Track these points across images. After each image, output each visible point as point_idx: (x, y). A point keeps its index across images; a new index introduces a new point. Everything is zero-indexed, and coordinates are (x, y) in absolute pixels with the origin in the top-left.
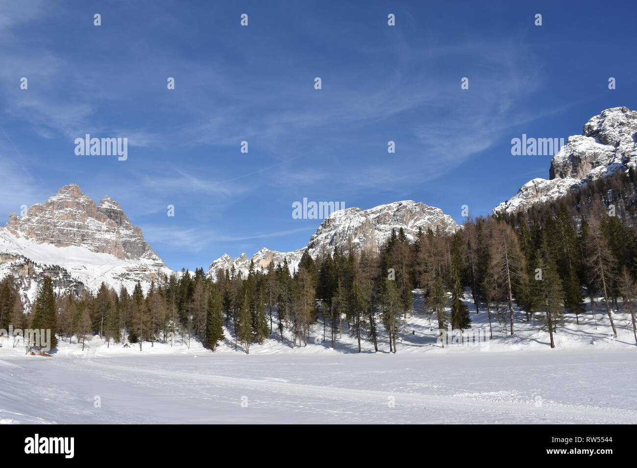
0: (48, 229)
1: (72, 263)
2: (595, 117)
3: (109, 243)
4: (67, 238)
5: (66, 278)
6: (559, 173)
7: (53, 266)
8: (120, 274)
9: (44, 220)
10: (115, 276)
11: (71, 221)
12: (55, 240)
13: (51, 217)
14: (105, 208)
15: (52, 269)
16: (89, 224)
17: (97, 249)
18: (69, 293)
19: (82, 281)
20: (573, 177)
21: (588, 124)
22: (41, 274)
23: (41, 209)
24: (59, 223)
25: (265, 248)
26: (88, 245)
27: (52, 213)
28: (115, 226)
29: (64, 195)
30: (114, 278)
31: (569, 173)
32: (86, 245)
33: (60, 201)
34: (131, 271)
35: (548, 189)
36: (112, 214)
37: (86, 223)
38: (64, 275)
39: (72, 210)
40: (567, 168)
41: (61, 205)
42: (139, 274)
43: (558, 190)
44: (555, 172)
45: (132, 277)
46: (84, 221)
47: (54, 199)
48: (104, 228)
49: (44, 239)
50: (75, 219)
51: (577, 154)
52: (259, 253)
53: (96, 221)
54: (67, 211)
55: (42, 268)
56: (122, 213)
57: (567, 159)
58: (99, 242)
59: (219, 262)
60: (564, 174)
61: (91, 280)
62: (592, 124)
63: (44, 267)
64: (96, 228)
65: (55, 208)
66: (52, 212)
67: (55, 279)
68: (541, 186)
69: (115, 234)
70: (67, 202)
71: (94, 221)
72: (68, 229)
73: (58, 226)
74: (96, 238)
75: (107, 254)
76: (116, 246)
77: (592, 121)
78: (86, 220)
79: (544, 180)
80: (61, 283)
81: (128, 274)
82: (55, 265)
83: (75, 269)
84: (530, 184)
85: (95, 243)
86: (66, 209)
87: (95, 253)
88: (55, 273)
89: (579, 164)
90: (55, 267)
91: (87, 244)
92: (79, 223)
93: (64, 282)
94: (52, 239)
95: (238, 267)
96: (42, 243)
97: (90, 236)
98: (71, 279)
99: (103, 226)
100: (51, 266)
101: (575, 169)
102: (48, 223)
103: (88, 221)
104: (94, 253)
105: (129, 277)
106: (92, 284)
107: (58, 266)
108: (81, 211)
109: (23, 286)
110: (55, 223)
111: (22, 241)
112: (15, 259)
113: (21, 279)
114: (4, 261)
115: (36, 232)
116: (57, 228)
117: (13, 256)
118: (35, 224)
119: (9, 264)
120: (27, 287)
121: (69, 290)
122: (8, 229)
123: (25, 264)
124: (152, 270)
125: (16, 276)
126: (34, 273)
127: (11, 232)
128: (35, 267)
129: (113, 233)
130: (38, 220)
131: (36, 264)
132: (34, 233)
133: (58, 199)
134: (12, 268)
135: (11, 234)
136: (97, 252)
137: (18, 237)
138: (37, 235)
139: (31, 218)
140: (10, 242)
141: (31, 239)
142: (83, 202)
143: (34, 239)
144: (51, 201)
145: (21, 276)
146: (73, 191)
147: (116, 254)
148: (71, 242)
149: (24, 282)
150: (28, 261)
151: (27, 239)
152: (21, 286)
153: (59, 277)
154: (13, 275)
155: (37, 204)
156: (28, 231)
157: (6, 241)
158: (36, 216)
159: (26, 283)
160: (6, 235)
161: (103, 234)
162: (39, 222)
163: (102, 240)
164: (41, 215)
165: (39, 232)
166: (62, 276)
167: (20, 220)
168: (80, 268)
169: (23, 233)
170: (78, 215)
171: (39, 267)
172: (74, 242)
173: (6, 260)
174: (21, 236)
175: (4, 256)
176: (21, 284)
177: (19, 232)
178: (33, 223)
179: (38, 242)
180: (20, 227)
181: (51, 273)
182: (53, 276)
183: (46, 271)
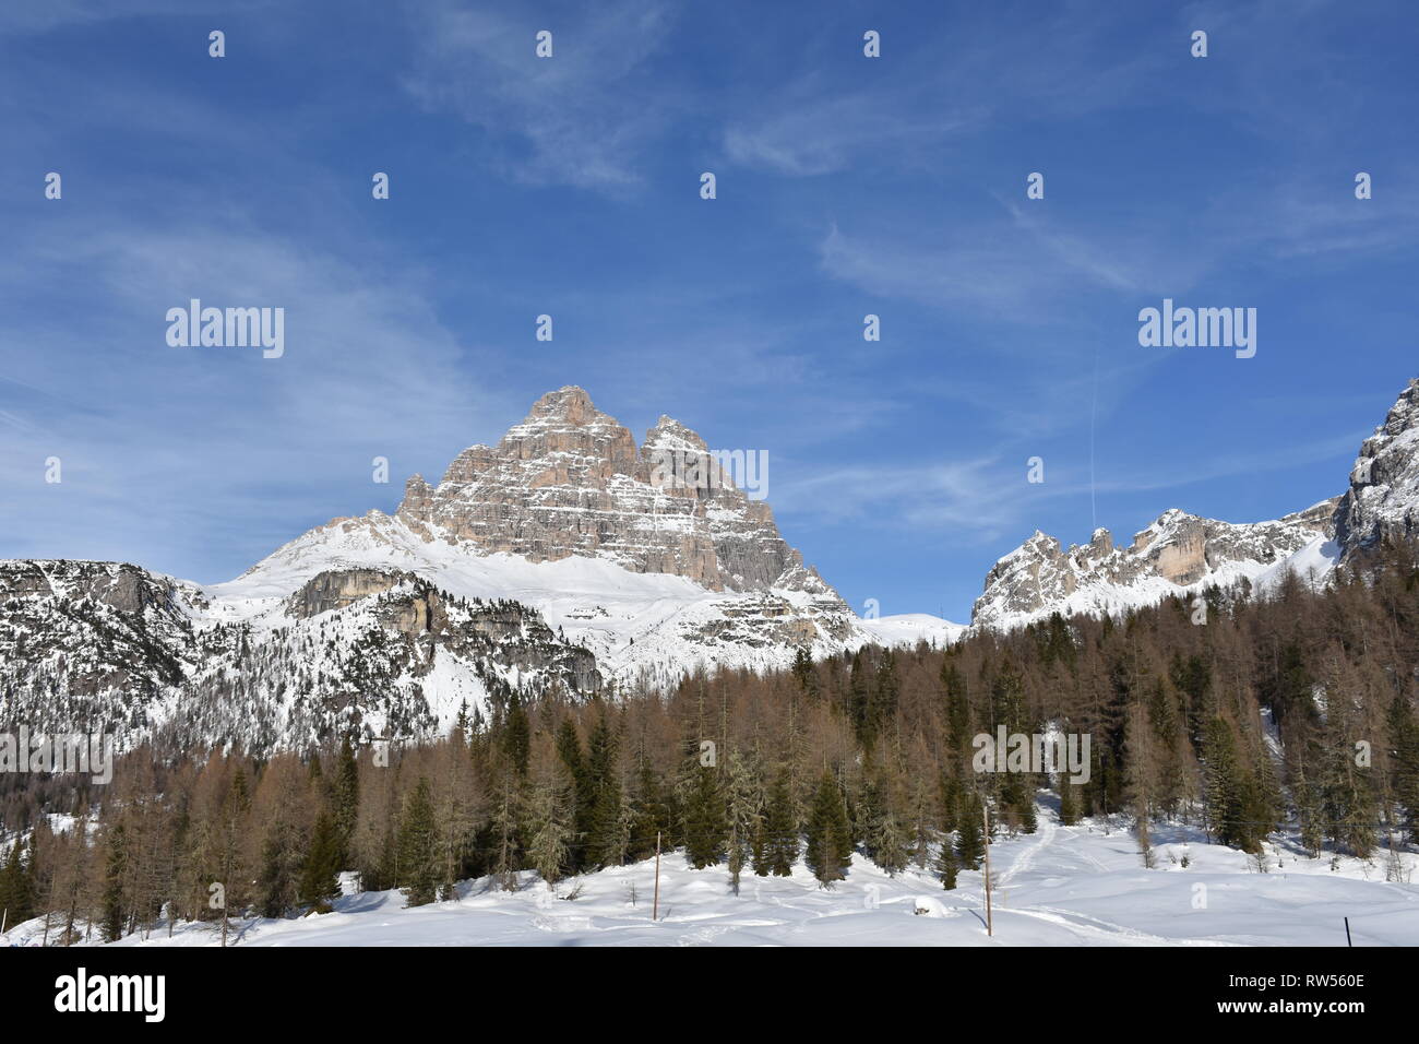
0: (506, 512)
1: (568, 600)
3: (676, 543)
4: (558, 536)
5: (540, 638)
7: (501, 602)
8: (704, 623)
9: (493, 489)
10: (689, 631)
11: (567, 488)
12: (527, 543)
13: (514, 479)
15: (497, 612)
16: (618, 494)
17: (642, 563)
18: (549, 685)
19: (592, 650)
22: (466, 626)
23: (487, 460)
24: (536, 496)
25: (1173, 511)
26: (618, 552)
27: (514, 468)
28: (690, 496)
29: (546, 418)
30: (687, 637)
32: (612, 554)
33: (536, 436)
34: (737, 614)
37: (608, 491)
38: (534, 630)
39: (567, 455)
41: (539, 447)
42: (762, 622)
45: (743, 633)
46: (603, 486)
47: (522, 431)
48: (661, 500)
49: (497, 543)
50: (578, 482)
52: (1155, 527)
53: (637, 484)
54: (555, 459)
55: (470, 610)
58: (647, 543)
59: (1017, 559)
61: (619, 646)
63: (474, 606)
64: (638, 504)
65: (523, 455)
66: (516, 466)
67: (507, 642)
69: (692, 516)
70: (554, 437)
71: (632, 485)
72: (560, 509)
73: (534, 503)
74: (638, 532)
75: (672, 576)
76: (696, 553)
78: (610, 483)
80: (526, 652)
81: (729, 624)
82: (506, 600)
83: (577, 617)
85: (636, 546)
86: (551, 453)
87: (637, 575)
88: (507, 623)
90: (505, 606)
91: (614, 549)
92: (589, 490)
93: (534, 649)
94: (518, 540)
95: (1087, 574)
96: (492, 552)
97: (621, 526)
98: (555, 642)
99: (656, 497)
100: (496, 603)
102: (506, 497)
103: (615, 484)
104: (635, 574)
105: (732, 633)
106: (623, 656)
107: (517, 603)
108: (593, 458)
109: (412, 664)
110: (525, 495)
111: (439, 550)
112: (389, 584)
113: (407, 643)
114: (362, 592)
115: (475, 523)
116: (531, 508)
117: (383, 573)
118: (471, 502)
119: (373, 601)
120: (423, 667)
121: (550, 674)
122: (404, 519)
123: (417, 598)
124: (803, 611)
125: (392, 635)
126: (446, 624)
127: (410, 528)
128: (448, 609)
129: (685, 516)
130: (480, 489)
131: (452, 598)
132: (471, 526)
133: (531, 432)
134: (380, 610)
135: (411, 533)
136: (644, 572)
137: (429, 539)
138: (478, 531)
139: (461, 486)
140: (407, 554)
141: (461, 543)
142: (598, 434)
143: (469, 542)
144: (514, 437)
145: (406, 634)
146: (571, 405)
147: (700, 575)
148: (569, 546)
149: (413, 650)
150: (426, 590)
151: (453, 542)
152: (406, 664)
153: (520, 635)
154: (383, 631)
155: (474, 448)
156: (454, 522)
157: (396, 551)
158: (474, 478)
159: (421, 655)
160: (397, 537)
161: (658, 519)
162: (481, 495)
163: (656, 537)
164: (486, 475)
165: (484, 524)
166: (528, 633)
167: (432, 494)
168: (590, 613)
169: (442, 529)
170: (586, 468)
171: (461, 606)
172: (577, 546)
173: (367, 588)
174: (436, 535)
175: (360, 577)
176: (405, 657)
177: (430, 525)
178: (467, 500)
179: (480, 551)
180: (434, 510)
181: (495, 622)
182: (501, 633)
183: (482, 618)
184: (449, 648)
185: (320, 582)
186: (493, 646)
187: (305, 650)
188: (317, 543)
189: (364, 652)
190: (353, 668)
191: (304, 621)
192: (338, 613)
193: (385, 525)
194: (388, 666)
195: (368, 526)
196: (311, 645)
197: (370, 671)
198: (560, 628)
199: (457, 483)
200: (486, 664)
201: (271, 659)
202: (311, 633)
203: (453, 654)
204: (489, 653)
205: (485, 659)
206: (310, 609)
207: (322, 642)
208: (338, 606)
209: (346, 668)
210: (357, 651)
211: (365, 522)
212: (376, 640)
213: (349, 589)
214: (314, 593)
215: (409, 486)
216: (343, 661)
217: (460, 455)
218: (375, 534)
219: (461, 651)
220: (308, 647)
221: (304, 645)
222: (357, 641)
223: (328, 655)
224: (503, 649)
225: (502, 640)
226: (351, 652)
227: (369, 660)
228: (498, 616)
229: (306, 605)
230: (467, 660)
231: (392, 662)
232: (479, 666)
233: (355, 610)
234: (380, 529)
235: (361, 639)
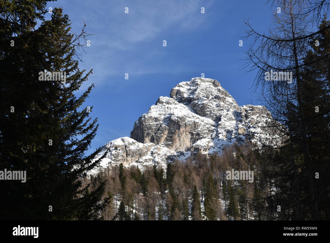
2: (184, 83)
6: (150, 138)
20: (167, 146)
21: (177, 88)
31: (163, 139)
35: (140, 154)
40: (160, 134)
43: (151, 157)
44: (145, 135)
51: (176, 118)
57: (161, 122)
60: (157, 140)
62: (182, 89)
68: (132, 148)
77: (181, 86)
79: (135, 141)
84: (118, 142)
89: (177, 131)
101: (171, 137)
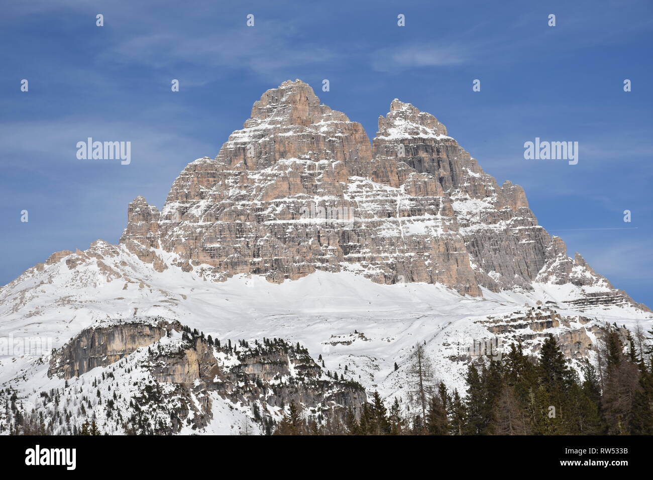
0: (241, 230)
1: (322, 326)
3: (426, 248)
4: (298, 252)
5: (308, 375)
7: (267, 342)
9: (224, 206)
10: (454, 352)
11: (302, 198)
12: (266, 262)
13: (244, 192)
14: (397, 141)
15: (264, 353)
16: (357, 199)
17: (390, 273)
18: (324, 422)
19: (356, 379)
22: (235, 369)
23: (211, 175)
24: (270, 210)
26: (364, 263)
27: (242, 180)
28: (435, 193)
29: (268, 119)
30: (453, 358)
32: (357, 266)
33: (260, 141)
34: (503, 329)
36: (423, 154)
37: (347, 197)
39: (298, 162)
41: (266, 153)
42: (530, 337)
46: (340, 191)
47: (245, 136)
48: (404, 202)
49: (234, 265)
50: (313, 190)
53: (376, 186)
54: (286, 167)
55: (237, 353)
56: (451, 148)
58: (394, 251)
61: (384, 373)
63: (242, 350)
64: (379, 208)
65: (249, 164)
66: (244, 178)
67: (277, 382)
69: (439, 216)
70: (282, 141)
71: (371, 187)
72: (297, 221)
73: (268, 218)
74: (383, 239)
75: (424, 284)
76: (447, 256)
78: (346, 187)
80: (297, 391)
82: (271, 339)
83: (335, 344)
85: (383, 255)
86: (281, 161)
87: (386, 287)
88: (275, 363)
90: (271, 345)
91: (359, 260)
92: (326, 198)
93: (305, 387)
94: (256, 260)
96: (230, 276)
97: (365, 234)
98: (324, 378)
99: (398, 198)
100: (262, 342)
102: (239, 214)
103: (353, 187)
104: (384, 286)
106: (389, 383)
107: (282, 341)
108: (326, 162)
109: (191, 415)
110: (258, 210)
111: (173, 277)
112: (157, 336)
113: (183, 395)
114: (130, 346)
115: (208, 246)
116: (266, 223)
117: (150, 326)
118: (201, 223)
119: (142, 353)
120: (202, 417)
121: (323, 411)
122: (132, 248)
123: (187, 348)
124: (573, 320)
125: (168, 388)
126: (217, 371)
127: (139, 257)
128: (216, 354)
129: (433, 217)
130: (209, 207)
131: (218, 343)
132: (204, 250)
133: (254, 137)
134: (151, 364)
135: (141, 263)
136: (394, 282)
137: (161, 267)
138: (212, 254)
139: (188, 205)
140: (142, 287)
141: (196, 268)
142: (328, 133)
143: (205, 266)
144: (236, 144)
145: (182, 385)
146: (294, 102)
147: (454, 282)
148: (311, 261)
149: (190, 401)
150: (193, 338)
151: (187, 269)
152: (185, 416)
153: (289, 374)
154: (158, 384)
155: (197, 162)
156: (185, 246)
157: (129, 284)
158: (202, 196)
159: (197, 404)
160: (127, 268)
161: (403, 222)
162: (212, 214)
163: (403, 243)
164: (213, 191)
165: (218, 245)
166: (297, 371)
167: (157, 217)
168: (348, 339)
169: (173, 255)
170: (320, 174)
171: (228, 350)
172: (320, 260)
173: (134, 342)
174: (168, 262)
175: (126, 332)
176: (184, 409)
177: (160, 251)
178: (197, 220)
179: (218, 275)
180: (163, 235)
181: (264, 364)
182: (270, 374)
183: (250, 361)
184: (223, 395)
185: (84, 339)
186: (264, 388)
187: (84, 412)
188: (42, 283)
189: (144, 408)
190: (137, 426)
191: (72, 381)
192: (108, 370)
193: (112, 256)
194: (168, 420)
195: (94, 259)
196: (90, 407)
197: (153, 427)
198: (320, 357)
199: (183, 202)
200: (261, 409)
201: (50, 424)
202: (85, 393)
203: (228, 401)
204: (261, 396)
205: (259, 404)
206: (77, 367)
207: (100, 403)
208: (107, 363)
209: (130, 426)
210: (137, 408)
211: (90, 255)
212: (153, 395)
213: (117, 345)
214: (80, 352)
215: (131, 210)
216: (125, 420)
217: (184, 172)
218: (104, 268)
219: (235, 397)
220: (86, 409)
221: (83, 408)
222: (135, 397)
223: (109, 415)
224: (274, 391)
225: (272, 382)
226: (131, 409)
227: (149, 416)
228: (266, 357)
229: (71, 364)
230: (242, 405)
231: (173, 416)
232: (256, 410)
233: (128, 366)
234: (108, 261)
235: (139, 395)
